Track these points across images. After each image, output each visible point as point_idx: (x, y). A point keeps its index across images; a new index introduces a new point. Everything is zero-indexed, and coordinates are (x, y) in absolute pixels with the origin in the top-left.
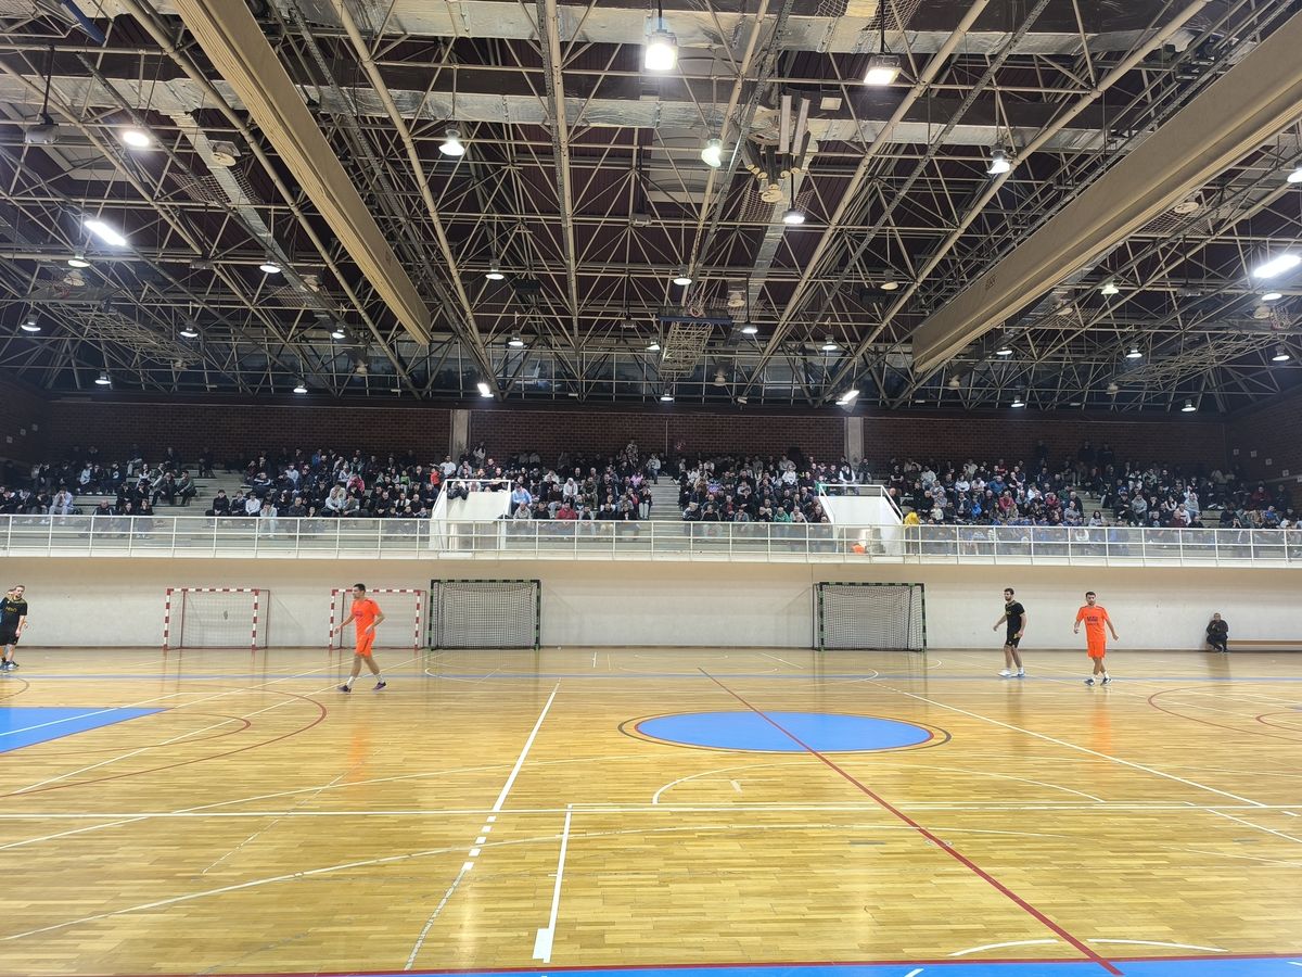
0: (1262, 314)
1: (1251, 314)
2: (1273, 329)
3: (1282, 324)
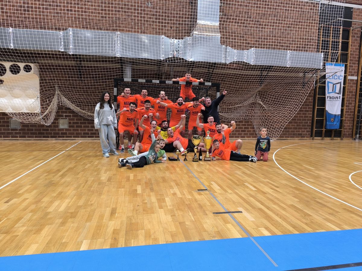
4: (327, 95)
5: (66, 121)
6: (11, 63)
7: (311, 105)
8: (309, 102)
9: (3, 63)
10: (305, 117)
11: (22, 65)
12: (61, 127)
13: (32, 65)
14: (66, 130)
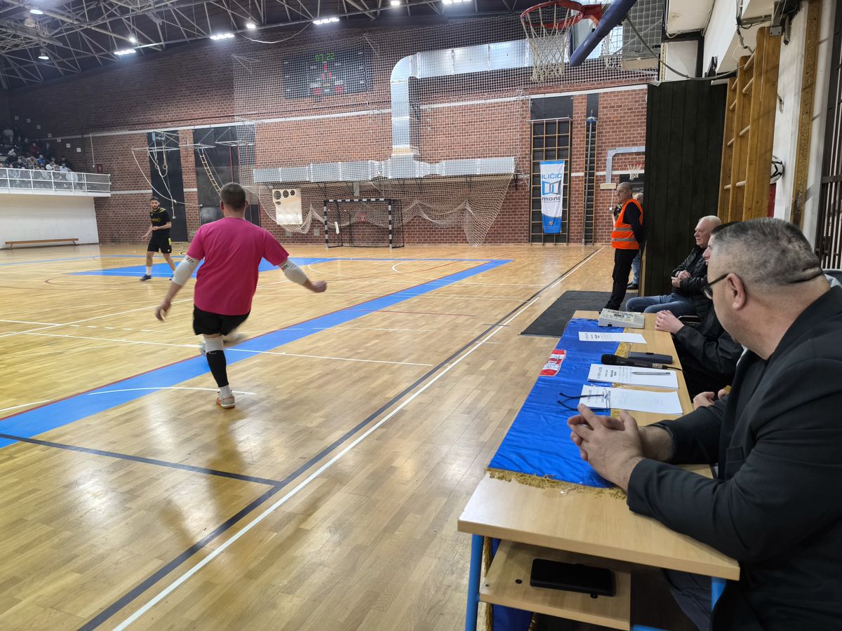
0: (29, 24)
1: (22, 21)
2: (38, 35)
3: (44, 34)
4: (542, 196)
5: (319, 230)
6: (283, 190)
7: (527, 208)
8: (525, 205)
9: (279, 190)
10: (521, 221)
11: (289, 191)
12: (315, 235)
13: (295, 190)
14: (319, 237)
